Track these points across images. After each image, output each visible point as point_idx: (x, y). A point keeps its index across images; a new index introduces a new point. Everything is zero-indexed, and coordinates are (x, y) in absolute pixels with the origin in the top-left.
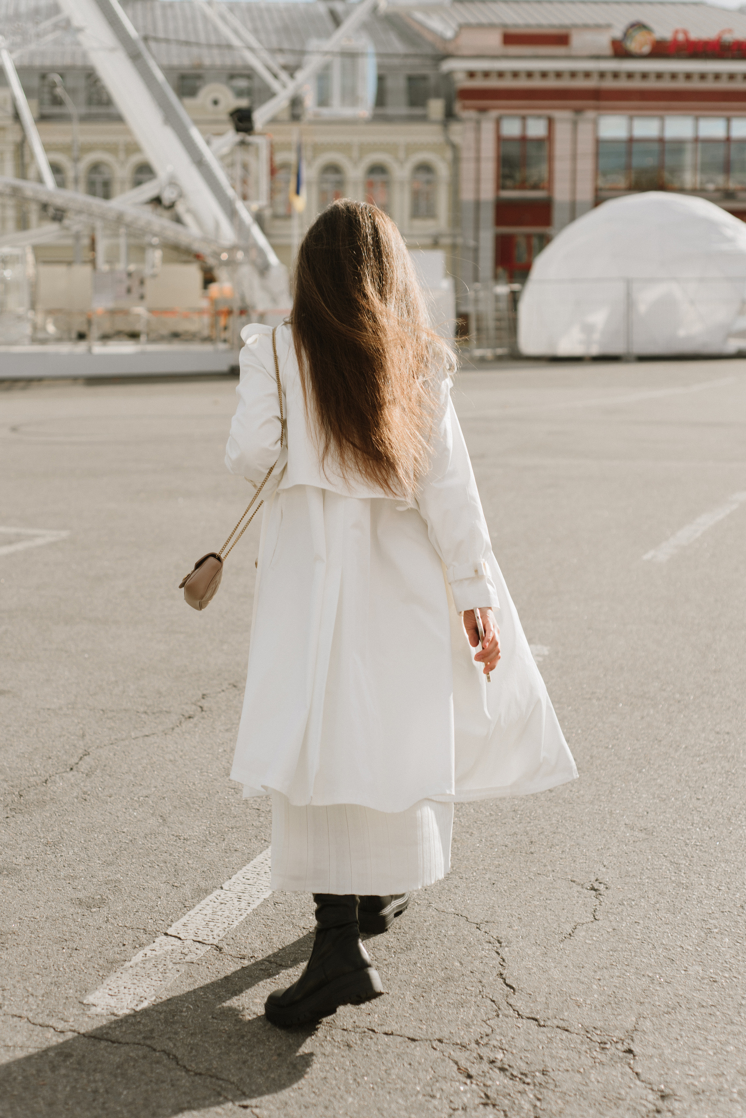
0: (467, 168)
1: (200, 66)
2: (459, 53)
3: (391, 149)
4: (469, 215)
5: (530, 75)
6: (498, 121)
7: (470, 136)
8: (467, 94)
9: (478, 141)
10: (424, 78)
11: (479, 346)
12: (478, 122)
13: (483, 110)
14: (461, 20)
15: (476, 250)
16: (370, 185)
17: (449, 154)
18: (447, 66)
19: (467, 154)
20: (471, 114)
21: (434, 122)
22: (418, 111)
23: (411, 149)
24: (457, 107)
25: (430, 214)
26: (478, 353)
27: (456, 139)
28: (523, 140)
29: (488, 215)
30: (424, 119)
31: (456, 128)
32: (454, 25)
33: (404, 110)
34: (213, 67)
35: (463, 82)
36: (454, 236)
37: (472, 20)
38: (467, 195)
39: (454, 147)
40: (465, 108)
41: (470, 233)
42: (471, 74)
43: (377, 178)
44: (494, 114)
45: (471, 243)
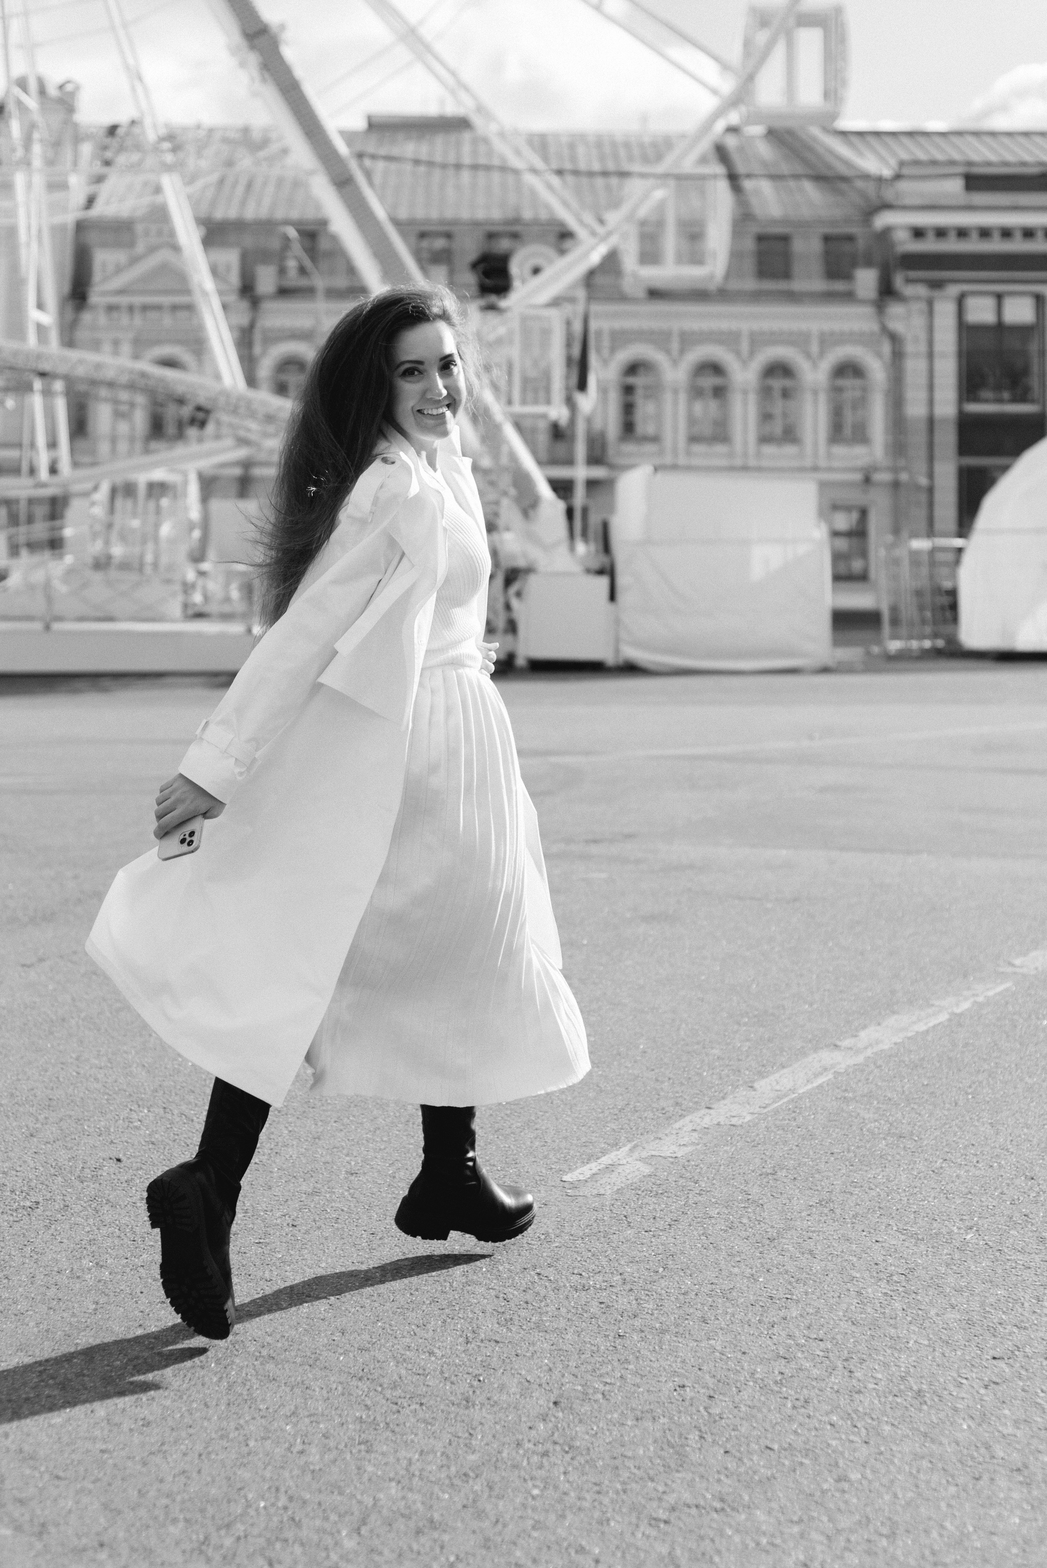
0: (915, 367)
1: (517, 221)
2: (900, 203)
3: (799, 340)
4: (918, 439)
5: (1006, 233)
6: (960, 301)
7: (919, 322)
8: (912, 261)
9: (930, 329)
10: (850, 238)
11: (894, 637)
12: (930, 303)
13: (937, 285)
14: (905, 156)
15: (931, 490)
16: (765, 392)
17: (886, 348)
18: (883, 220)
19: (914, 347)
20: (921, 290)
21: (863, 302)
22: (839, 286)
23: (827, 341)
24: (898, 281)
25: (861, 436)
26: (895, 646)
27: (897, 326)
28: (1000, 328)
29: (948, 438)
30: (849, 297)
31: (895, 310)
32: (893, 162)
33: (819, 285)
34: (536, 222)
35: (907, 245)
36: (895, 470)
37: (922, 156)
38: (916, 409)
39: (894, 338)
40: (909, 281)
41: (921, 466)
42: (918, 233)
43: (777, 384)
44: (953, 290)
45: (923, 481)
